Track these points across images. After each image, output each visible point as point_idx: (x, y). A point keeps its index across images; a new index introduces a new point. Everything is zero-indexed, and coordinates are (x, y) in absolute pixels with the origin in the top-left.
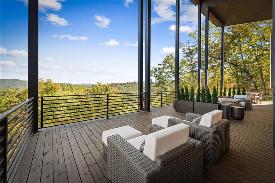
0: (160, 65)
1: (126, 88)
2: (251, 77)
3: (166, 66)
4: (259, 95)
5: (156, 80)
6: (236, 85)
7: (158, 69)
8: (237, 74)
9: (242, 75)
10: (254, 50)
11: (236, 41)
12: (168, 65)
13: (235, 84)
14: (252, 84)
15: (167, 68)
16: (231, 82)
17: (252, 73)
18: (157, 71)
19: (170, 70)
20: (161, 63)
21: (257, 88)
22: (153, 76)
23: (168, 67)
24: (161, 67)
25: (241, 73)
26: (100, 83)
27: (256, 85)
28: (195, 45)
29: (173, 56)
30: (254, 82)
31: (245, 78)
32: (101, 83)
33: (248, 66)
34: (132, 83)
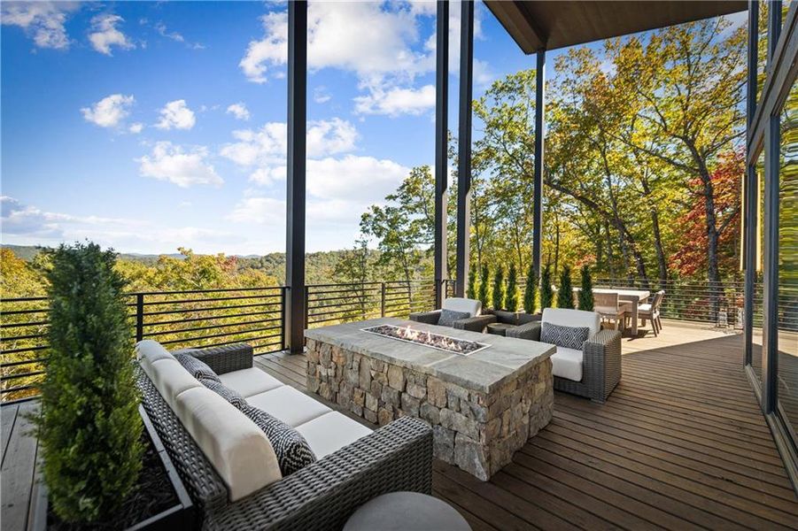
0: (392, 200)
1: (314, 267)
2: (631, 238)
3: (411, 205)
4: (651, 300)
5: (380, 245)
6: (593, 263)
7: (384, 212)
8: (598, 231)
9: (608, 234)
10: (640, 162)
11: (595, 133)
12: (416, 199)
13: (593, 259)
14: (633, 259)
15: (413, 210)
16: (583, 254)
17: (634, 229)
18: (381, 215)
19: (423, 216)
20: (395, 193)
21: (644, 272)
22: (371, 231)
23: (419, 205)
24: (396, 204)
25: (607, 226)
26: (187, 249)
27: (642, 261)
28: (485, 139)
29: (429, 172)
30: (638, 255)
31: (616, 242)
32: (191, 251)
33: (625, 207)
34: (332, 254)
